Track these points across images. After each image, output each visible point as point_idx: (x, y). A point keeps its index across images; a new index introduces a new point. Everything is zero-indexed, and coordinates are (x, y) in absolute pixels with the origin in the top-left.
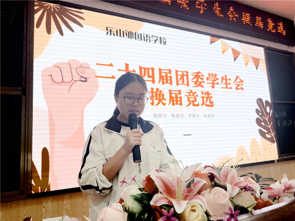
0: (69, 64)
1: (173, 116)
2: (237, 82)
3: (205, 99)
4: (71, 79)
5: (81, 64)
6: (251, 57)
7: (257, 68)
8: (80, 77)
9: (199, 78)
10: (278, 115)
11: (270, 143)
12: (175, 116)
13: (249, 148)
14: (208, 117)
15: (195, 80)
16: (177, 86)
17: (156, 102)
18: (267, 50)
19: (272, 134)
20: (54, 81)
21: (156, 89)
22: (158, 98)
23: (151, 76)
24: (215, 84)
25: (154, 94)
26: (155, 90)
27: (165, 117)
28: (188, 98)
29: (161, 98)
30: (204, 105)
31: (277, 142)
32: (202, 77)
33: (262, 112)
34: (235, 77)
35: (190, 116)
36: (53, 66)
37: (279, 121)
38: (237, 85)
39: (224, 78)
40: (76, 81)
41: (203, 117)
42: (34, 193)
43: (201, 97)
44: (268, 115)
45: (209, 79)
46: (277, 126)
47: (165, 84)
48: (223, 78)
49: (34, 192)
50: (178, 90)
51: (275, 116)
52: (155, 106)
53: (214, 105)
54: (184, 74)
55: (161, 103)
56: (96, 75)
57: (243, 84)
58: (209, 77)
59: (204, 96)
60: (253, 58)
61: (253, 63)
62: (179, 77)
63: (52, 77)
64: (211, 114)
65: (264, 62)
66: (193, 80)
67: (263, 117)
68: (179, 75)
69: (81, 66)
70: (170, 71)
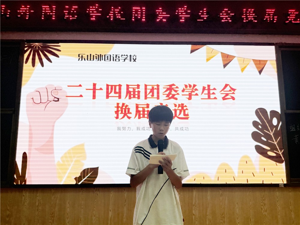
0: (46, 88)
1: (138, 129)
3: (178, 112)
4: (47, 100)
6: (252, 60)
8: (54, 97)
12: (141, 129)
14: (180, 130)
16: (146, 100)
19: (278, 151)
20: (35, 103)
21: (122, 104)
24: (193, 95)
27: (129, 130)
29: (127, 112)
30: (176, 118)
32: (176, 89)
34: (223, 86)
36: (34, 91)
38: (225, 95)
40: (51, 101)
45: (186, 90)
47: (132, 99)
50: (146, 104)
52: (120, 119)
54: (154, 88)
55: (126, 117)
56: (67, 95)
59: (177, 108)
61: (254, 66)
63: (33, 99)
64: (184, 127)
66: (165, 93)
68: (148, 89)
69: (55, 88)
70: (138, 86)
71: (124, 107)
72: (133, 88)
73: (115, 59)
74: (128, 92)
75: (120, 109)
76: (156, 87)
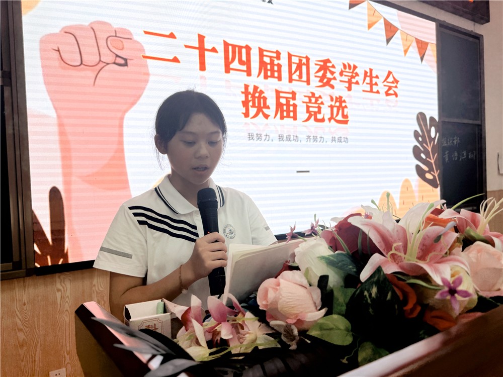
0: (93, 30)
1: (281, 138)
2: (388, 82)
3: (335, 110)
4: (98, 59)
5: (115, 31)
6: (414, 40)
7: (422, 59)
8: (115, 56)
9: (328, 72)
10: (447, 143)
11: (430, 187)
12: (285, 138)
13: (398, 195)
14: (338, 142)
15: (320, 74)
16: (290, 84)
17: (253, 111)
18: (442, 27)
19: (434, 173)
20: (64, 62)
21: (253, 87)
22: (257, 105)
23: (244, 61)
24: (353, 83)
25: (250, 96)
26: (251, 90)
27: (267, 138)
28: (308, 107)
29: (262, 105)
30: (332, 121)
31: (441, 187)
32: (332, 69)
33: (423, 137)
34: (386, 74)
35: (309, 139)
36: (61, 31)
37: (447, 152)
38: (387, 88)
39: (368, 74)
40: (108, 64)
41: (329, 143)
42: (39, 266)
43: (329, 106)
44: (432, 142)
45: (344, 73)
46: (444, 159)
47: (269, 79)
48: (366, 73)
49: (39, 264)
50: (291, 91)
51: (443, 144)
52: (251, 118)
53: (348, 121)
54: (303, 62)
55: (261, 114)
56: (145, 53)
57: (398, 86)
58: (343, 70)
59: (333, 103)
60: (418, 41)
61: (417, 50)
62: (294, 67)
63: (60, 54)
64: (343, 137)
65: (435, 48)
66: (317, 74)
67: (424, 145)
68: (294, 63)
69: (116, 33)
70: (278, 55)
71: (257, 95)
72: (271, 57)
74: (262, 64)
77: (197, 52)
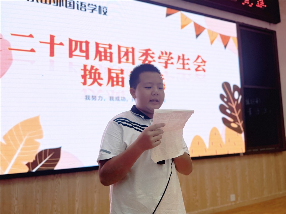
1: (111, 98)
2: (197, 62)
6: (219, 34)
7: (226, 47)
9: (149, 57)
12: (115, 99)
15: (143, 58)
16: (119, 64)
17: (89, 81)
19: (238, 123)
21: (90, 66)
22: (93, 77)
23: (84, 50)
24: (169, 63)
27: (101, 99)
32: (152, 55)
37: (250, 109)
44: (236, 102)
45: (162, 58)
47: (103, 61)
48: (179, 57)
50: (120, 69)
51: (246, 103)
52: (88, 86)
55: (96, 83)
56: (10, 47)
57: (206, 64)
58: (161, 55)
62: (122, 54)
66: (140, 58)
67: (229, 103)
68: (123, 51)
70: (110, 46)
71: (93, 71)
72: (104, 48)
73: (80, 7)
74: (98, 52)
75: (87, 73)
76: (130, 50)
77: (49, 45)
